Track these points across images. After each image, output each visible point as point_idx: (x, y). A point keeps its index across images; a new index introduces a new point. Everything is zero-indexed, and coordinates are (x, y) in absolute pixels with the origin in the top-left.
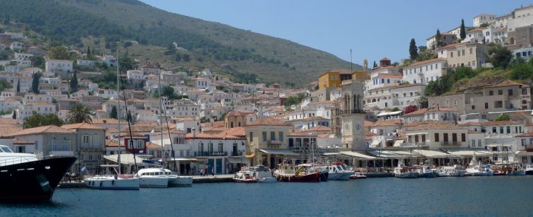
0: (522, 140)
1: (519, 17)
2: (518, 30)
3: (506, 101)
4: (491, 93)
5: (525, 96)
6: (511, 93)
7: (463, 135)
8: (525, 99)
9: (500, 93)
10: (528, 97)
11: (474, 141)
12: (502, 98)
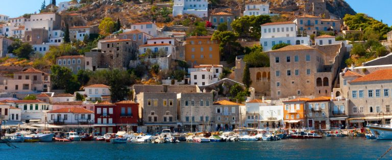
0: (52, 115)
1: (34, 20)
2: (34, 31)
3: (32, 85)
4: (20, 78)
5: (46, 81)
6: (35, 78)
7: (6, 110)
8: (46, 84)
9: (27, 78)
10: (48, 82)
11: (13, 115)
12: (29, 82)
